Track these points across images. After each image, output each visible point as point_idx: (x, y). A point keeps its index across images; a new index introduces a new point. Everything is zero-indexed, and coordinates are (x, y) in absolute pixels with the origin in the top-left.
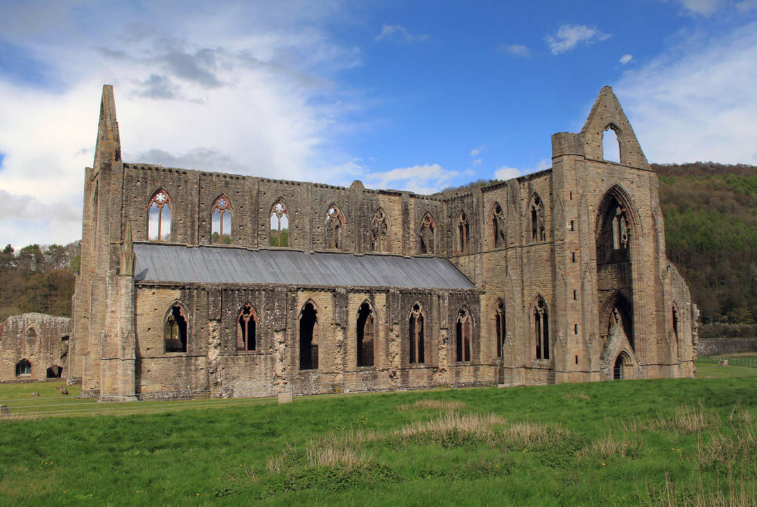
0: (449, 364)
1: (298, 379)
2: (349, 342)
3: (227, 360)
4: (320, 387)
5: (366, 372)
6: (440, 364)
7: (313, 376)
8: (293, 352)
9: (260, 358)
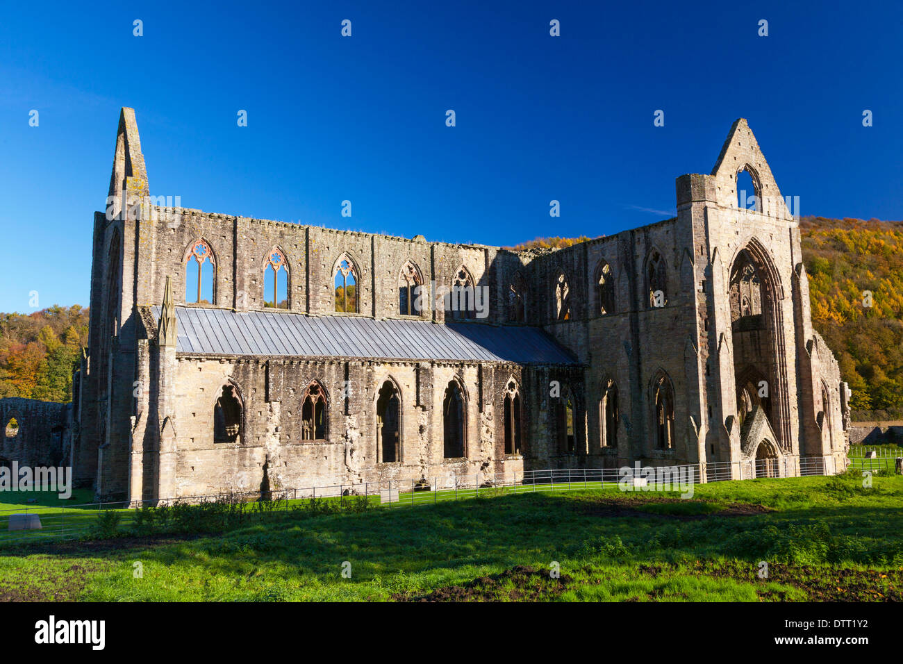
0: (550, 455)
1: (374, 474)
2: (435, 428)
3: (289, 451)
4: (401, 483)
5: (456, 464)
6: (539, 455)
7: (392, 470)
8: (369, 441)
9: (329, 449)
